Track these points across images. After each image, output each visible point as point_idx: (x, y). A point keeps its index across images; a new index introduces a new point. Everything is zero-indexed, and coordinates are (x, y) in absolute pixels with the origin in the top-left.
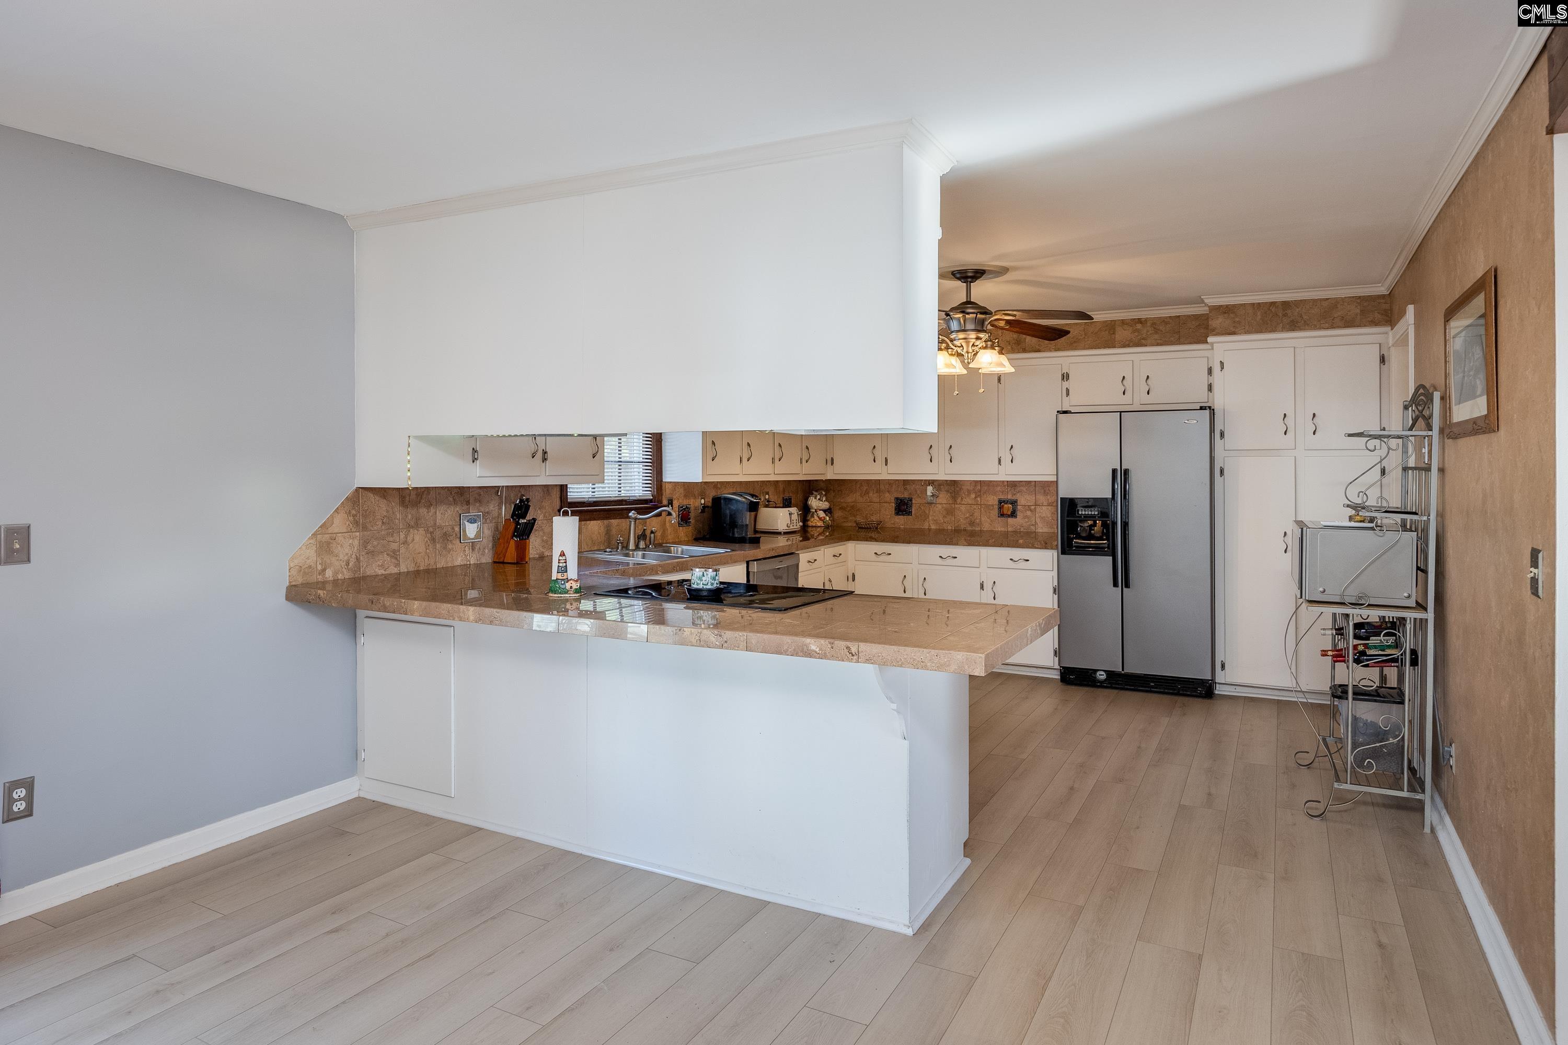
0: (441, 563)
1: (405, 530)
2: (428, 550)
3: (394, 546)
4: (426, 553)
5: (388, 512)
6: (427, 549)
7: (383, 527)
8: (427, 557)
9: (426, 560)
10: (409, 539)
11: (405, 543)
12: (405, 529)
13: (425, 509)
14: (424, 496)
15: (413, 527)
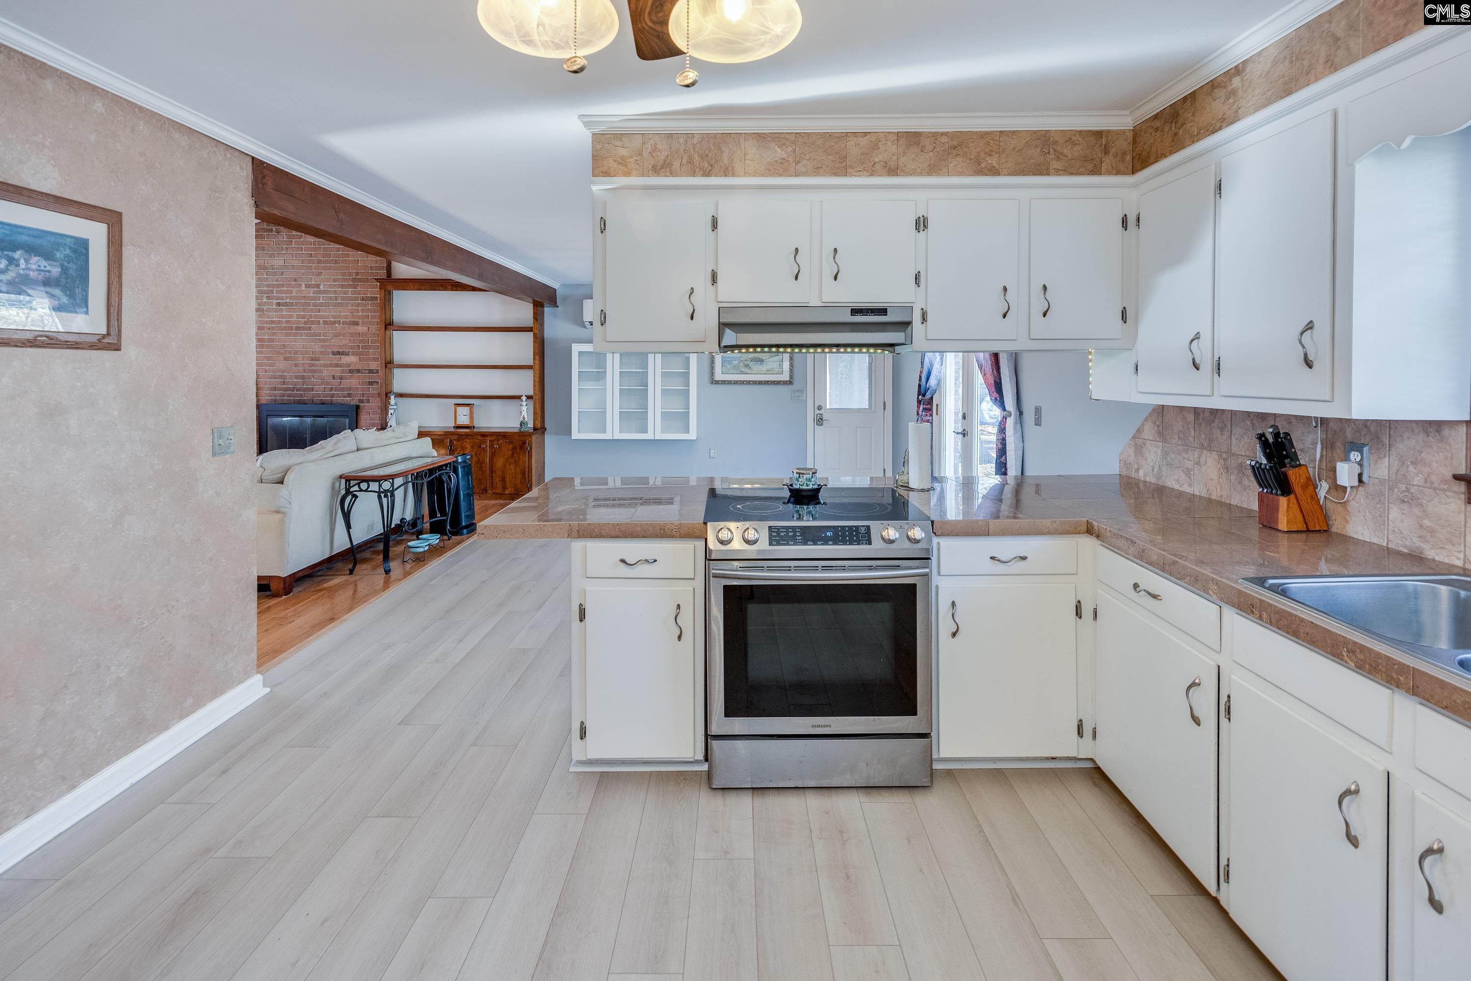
0: (1235, 500)
1: (1199, 450)
2: (1221, 480)
3: (1189, 464)
4: (1219, 482)
5: (1183, 427)
6: (1219, 478)
7: (1179, 442)
8: (1219, 486)
9: (1219, 490)
10: (1202, 460)
11: (1198, 463)
12: (1199, 448)
13: (1218, 431)
14: (1219, 416)
15: (1206, 449)
